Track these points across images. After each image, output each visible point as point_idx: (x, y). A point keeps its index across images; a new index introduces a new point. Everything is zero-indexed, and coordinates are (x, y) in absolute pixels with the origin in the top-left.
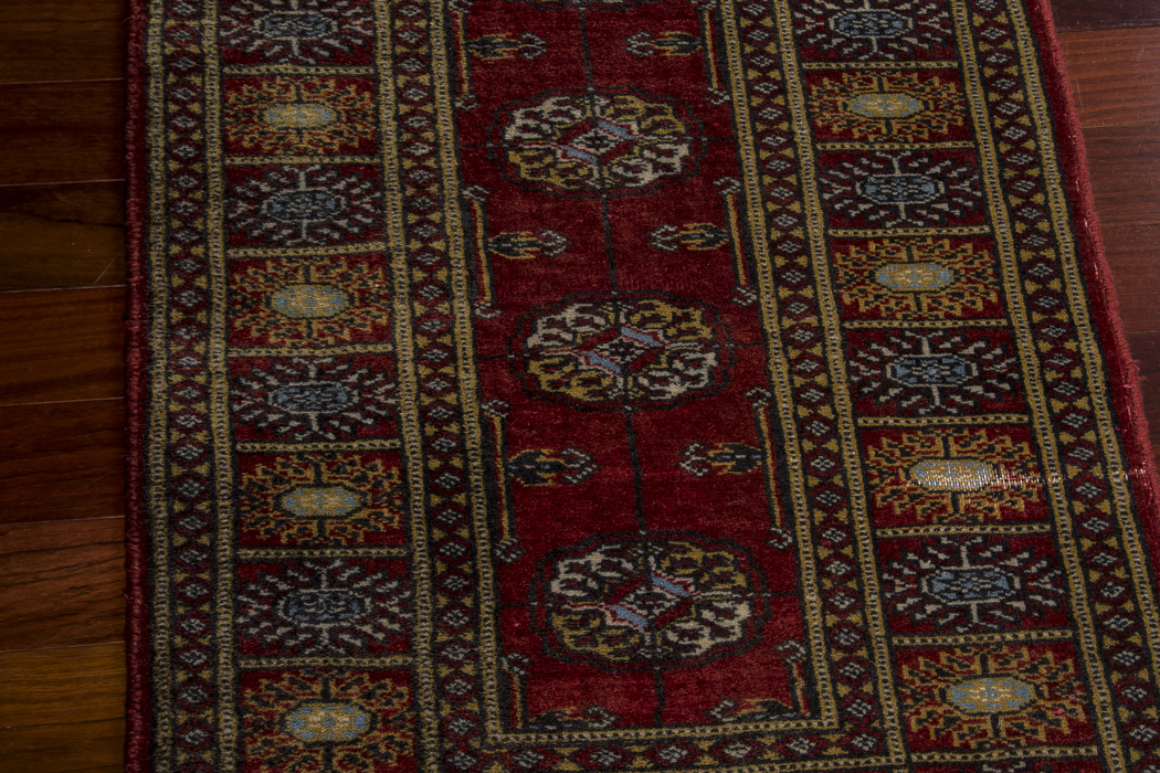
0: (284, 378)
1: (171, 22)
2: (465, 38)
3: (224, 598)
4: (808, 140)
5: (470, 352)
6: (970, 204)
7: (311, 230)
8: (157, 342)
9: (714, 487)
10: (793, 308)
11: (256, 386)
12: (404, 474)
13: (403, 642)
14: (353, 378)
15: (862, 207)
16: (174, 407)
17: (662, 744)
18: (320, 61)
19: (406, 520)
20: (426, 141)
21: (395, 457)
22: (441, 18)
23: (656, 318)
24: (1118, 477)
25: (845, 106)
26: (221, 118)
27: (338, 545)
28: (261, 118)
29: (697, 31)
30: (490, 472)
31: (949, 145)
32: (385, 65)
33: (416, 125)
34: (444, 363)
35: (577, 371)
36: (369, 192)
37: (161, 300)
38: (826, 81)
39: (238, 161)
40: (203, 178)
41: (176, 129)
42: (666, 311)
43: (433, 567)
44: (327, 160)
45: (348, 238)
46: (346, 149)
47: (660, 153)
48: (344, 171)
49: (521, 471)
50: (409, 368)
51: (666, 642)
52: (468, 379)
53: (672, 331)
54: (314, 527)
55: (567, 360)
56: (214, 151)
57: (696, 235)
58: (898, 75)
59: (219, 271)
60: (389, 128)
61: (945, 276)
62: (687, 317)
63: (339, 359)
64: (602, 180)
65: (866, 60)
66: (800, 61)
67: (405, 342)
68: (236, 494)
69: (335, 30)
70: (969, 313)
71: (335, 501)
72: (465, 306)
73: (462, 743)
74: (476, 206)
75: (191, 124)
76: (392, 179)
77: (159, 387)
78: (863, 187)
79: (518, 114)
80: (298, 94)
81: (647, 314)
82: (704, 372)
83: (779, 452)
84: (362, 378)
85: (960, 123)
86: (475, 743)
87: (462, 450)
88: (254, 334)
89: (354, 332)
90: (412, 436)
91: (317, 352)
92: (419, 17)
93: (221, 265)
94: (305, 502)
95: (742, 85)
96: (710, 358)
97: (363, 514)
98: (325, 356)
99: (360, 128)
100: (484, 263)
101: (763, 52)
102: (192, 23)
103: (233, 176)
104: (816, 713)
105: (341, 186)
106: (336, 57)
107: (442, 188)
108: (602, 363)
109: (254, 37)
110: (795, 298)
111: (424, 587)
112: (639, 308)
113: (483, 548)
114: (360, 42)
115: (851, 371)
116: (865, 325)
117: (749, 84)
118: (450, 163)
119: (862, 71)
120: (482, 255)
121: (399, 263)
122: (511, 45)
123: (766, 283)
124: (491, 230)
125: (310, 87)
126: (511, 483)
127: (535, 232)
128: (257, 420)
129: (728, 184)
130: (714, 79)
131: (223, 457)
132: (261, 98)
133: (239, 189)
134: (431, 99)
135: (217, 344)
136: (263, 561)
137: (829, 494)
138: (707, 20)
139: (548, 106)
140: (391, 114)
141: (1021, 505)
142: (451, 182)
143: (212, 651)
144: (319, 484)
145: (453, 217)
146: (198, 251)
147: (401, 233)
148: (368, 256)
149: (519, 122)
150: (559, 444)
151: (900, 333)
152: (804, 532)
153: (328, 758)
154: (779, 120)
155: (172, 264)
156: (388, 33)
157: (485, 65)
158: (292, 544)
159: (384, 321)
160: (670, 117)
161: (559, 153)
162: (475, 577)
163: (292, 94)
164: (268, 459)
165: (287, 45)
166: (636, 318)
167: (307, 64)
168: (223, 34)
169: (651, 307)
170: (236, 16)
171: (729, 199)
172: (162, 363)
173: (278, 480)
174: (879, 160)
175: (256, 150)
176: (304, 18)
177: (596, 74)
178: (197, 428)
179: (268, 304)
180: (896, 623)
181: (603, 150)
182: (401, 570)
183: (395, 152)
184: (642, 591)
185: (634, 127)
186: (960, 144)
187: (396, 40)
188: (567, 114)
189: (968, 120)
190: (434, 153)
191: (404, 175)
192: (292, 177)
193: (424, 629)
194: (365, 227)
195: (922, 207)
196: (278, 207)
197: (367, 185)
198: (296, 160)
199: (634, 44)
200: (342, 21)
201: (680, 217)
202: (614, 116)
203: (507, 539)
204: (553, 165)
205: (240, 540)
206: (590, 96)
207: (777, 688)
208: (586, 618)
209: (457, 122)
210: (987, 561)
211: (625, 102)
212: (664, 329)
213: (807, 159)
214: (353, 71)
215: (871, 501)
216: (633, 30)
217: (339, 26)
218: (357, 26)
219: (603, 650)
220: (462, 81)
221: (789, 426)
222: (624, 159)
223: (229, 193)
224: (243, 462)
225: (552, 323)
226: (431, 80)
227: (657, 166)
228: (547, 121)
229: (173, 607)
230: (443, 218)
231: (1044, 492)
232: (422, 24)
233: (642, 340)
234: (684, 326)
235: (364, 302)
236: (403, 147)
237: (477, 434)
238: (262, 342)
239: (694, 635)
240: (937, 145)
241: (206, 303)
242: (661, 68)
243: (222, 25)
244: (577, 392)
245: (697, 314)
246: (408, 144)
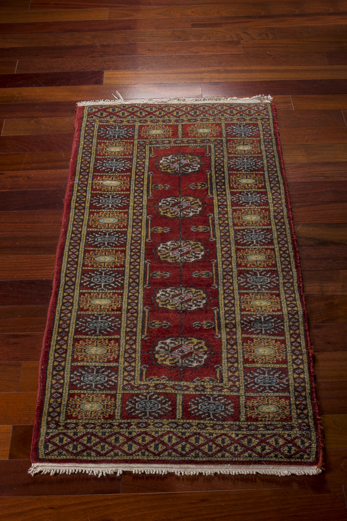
0: (256, 202)
1: (291, 281)
2: (213, 277)
3: (266, 166)
4: (127, 250)
5: (215, 207)
6: (90, 236)
7: (252, 232)
8: (285, 210)
9: (164, 182)
10: (139, 214)
11: (262, 201)
12: (230, 185)
13: (229, 158)
14: (241, 202)
15: (117, 235)
16: (280, 197)
17: (180, 143)
18: (252, 271)
19: (229, 177)
20: (224, 251)
21: (231, 188)
22: (220, 283)
23: (171, 213)
24: (77, 181)
25: (115, 259)
26: (276, 257)
27: (243, 174)
28: (266, 257)
29: (151, 278)
30: (211, 184)
31: (91, 249)
32: (235, 270)
33: (227, 255)
34: (221, 205)
35: (191, 202)
36: (238, 239)
37: (285, 217)
38: (119, 265)
39: (271, 247)
40: (279, 243)
41: (287, 254)
42: (169, 215)
43: (224, 170)
44: (249, 247)
45: (243, 230)
46: (244, 250)
47: (165, 248)
48: (244, 245)
49: (204, 185)
50: (229, 204)
51: (178, 158)
52: (215, 201)
53: (168, 210)
54: (248, 177)
55: (193, 204)
56: (277, 249)
57: (160, 230)
58: (99, 267)
59: (273, 223)
60: (233, 255)
61: (101, 221)
62: (164, 213)
63: (245, 206)
64: (181, 242)
65: (107, 270)
66: (124, 271)
67: (229, 209)
68: (265, 181)
69: (248, 279)
70: (98, 213)
71: (244, 181)
72: (215, 216)
73: (218, 143)
74: (212, 237)
75: (283, 255)
76: (233, 242)
77: (284, 201)
78: (116, 239)
79: (201, 258)
80: (257, 263)
81: (173, 214)
82: (162, 202)
83: (148, 188)
84: (239, 202)
85: (87, 254)
86: (216, 143)
87: (217, 189)
88: (264, 211)
89: (241, 211)
90: (228, 191)
91: (249, 207)
92: (226, 283)
93: (272, 225)
94: (250, 181)
95: (141, 265)
96: (160, 204)
97: (238, 179)
98: (247, 207)
99: (241, 254)
100: (211, 225)
101: (134, 272)
102: (286, 281)
103: (271, 243)
104: (150, 148)
105: (245, 241)
106: (248, 272)
107: (220, 240)
108: (185, 205)
109: (269, 277)
110: (138, 216)
111: (226, 166)
112: (175, 215)
113: (213, 172)
114: (241, 276)
115: (129, 201)
116: (123, 211)
117: (139, 265)
118: (218, 246)
119: (108, 267)
120: (211, 226)
121: (231, 224)
122: (202, 274)
123: (144, 221)
124: (209, 232)
125: (254, 265)
126: (207, 182)
127: (198, 231)
128: (262, 195)
129: (149, 241)
130: (148, 266)
131: (268, 188)
132: (266, 262)
133: (270, 241)
134: (223, 262)
135: (272, 209)
136: (259, 171)
137: (139, 181)
138: (147, 282)
139: (192, 260)
140: (233, 258)
141: (99, 178)
142: (218, 242)
143: (267, 157)
144: (248, 184)
145: (218, 234)
146: (278, 227)
147: (230, 230)
148: (238, 226)
149: (200, 255)
150: (196, 190)
151: (115, 208)
152: (146, 175)
153: (244, 142)
154: (133, 255)
155: (284, 223)
156: (234, 278)
157: (209, 270)
158: (253, 174)
159: (234, 213)
160: (161, 256)
161: (191, 248)
162: (215, 168)
163: (258, 263)
164: (259, 188)
165: (261, 275)
166: (176, 213)
167: (255, 270)
168: (278, 278)
169: (172, 216)
170: (274, 283)
171: (150, 237)
172: (283, 205)
173: (256, 185)
174: (110, 245)
175: (266, 249)
176: (256, 283)
177: (179, 268)
178: (274, 193)
179: (261, 217)
180: (131, 160)
181: (180, 249)
182: (230, 169)
183: (232, 248)
184: (181, 165)
185: (171, 254)
186: (89, 249)
187: (232, 276)
188: (188, 257)
189: (85, 254)
190: (222, 248)
191: (230, 243)
192: (257, 243)
193: (225, 160)
194: (239, 232)
195: (102, 235)
196: (260, 237)
197: (239, 241)
198: (256, 247)
199: (168, 275)
200: (246, 281)
201: (162, 234)
202: (176, 257)
203: (208, 174)
204: (192, 246)
205: (264, 175)
206: (181, 262)
207: (157, 150)
208: (193, 162)
209: (216, 256)
210: (109, 168)
211: (173, 260)
212: (170, 211)
213: (128, 246)
214: (243, 269)
215: (130, 180)
216: (168, 279)
217: (247, 280)
218: (242, 280)
219: (190, 157)
220: (214, 266)
221: (145, 192)
222: (175, 247)
223: (272, 240)
224: (264, 187)
225: (196, 212)
226: (222, 266)
227: (167, 245)
228: (193, 256)
229: (275, 164)
230: (220, 234)
231: (93, 180)
232: (225, 281)
233: (175, 208)
234: (165, 211)
235: (239, 217)
236: (230, 249)
237: (214, 192)
238: (262, 209)
239: (172, 158)
240: (94, 249)
241: (275, 217)
242: (162, 269)
243: (278, 280)
244: (191, 199)
245: (162, 213)
246: (229, 251)
